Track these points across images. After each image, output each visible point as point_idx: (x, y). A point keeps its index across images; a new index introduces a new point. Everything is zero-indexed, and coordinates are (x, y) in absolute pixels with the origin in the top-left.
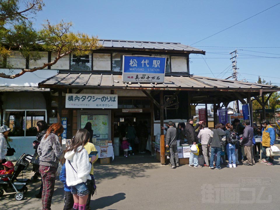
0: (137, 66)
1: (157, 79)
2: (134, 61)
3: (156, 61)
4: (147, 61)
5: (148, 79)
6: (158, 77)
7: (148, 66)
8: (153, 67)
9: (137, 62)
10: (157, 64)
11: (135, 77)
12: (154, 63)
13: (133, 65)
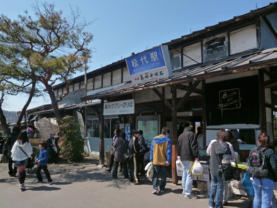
0: (138, 66)
1: (161, 74)
2: (134, 61)
3: (153, 53)
4: (145, 57)
5: (152, 77)
6: (161, 72)
7: (147, 62)
8: (152, 61)
9: (137, 62)
10: (154, 57)
11: (140, 78)
12: (151, 57)
13: (134, 65)
